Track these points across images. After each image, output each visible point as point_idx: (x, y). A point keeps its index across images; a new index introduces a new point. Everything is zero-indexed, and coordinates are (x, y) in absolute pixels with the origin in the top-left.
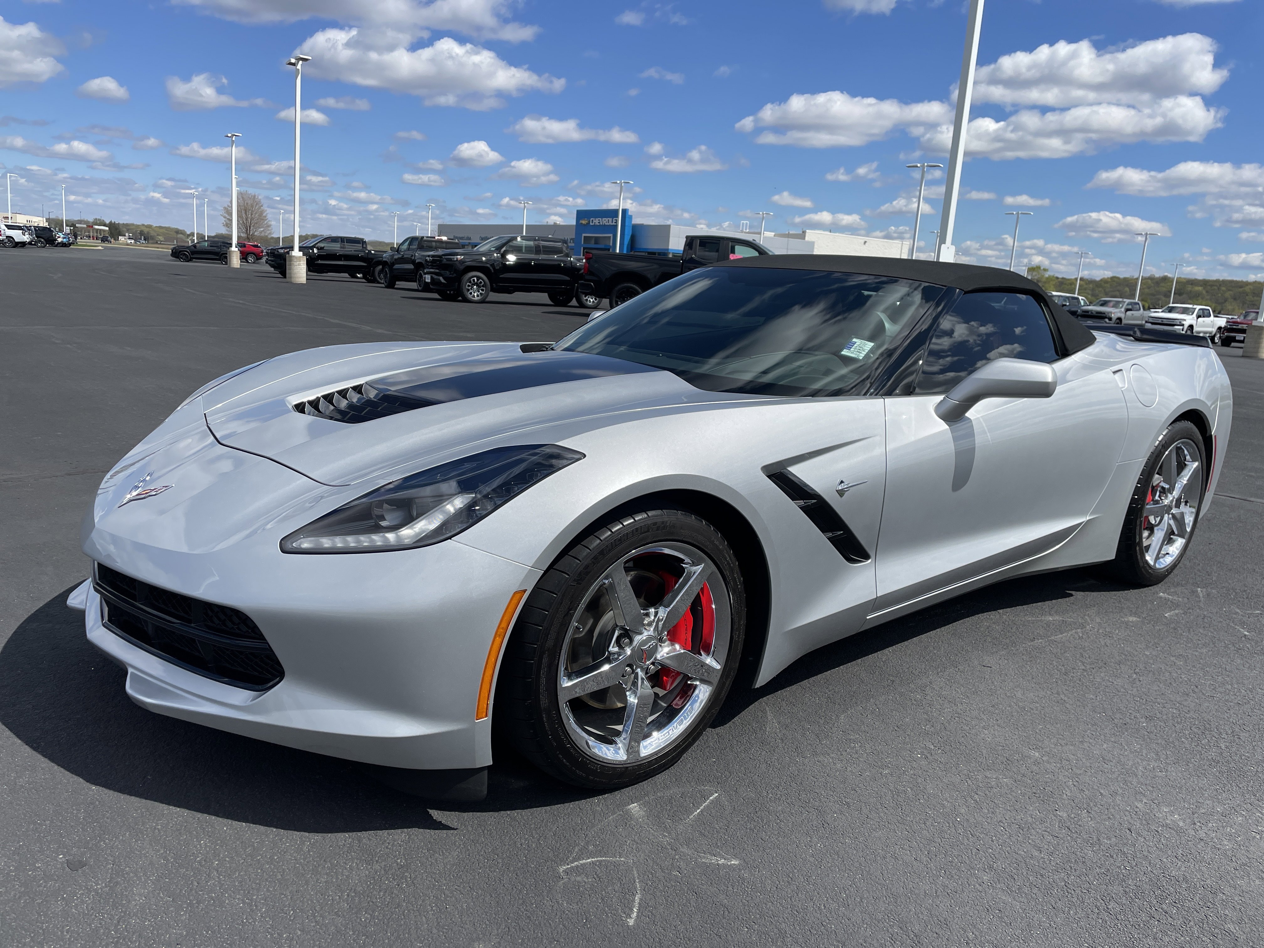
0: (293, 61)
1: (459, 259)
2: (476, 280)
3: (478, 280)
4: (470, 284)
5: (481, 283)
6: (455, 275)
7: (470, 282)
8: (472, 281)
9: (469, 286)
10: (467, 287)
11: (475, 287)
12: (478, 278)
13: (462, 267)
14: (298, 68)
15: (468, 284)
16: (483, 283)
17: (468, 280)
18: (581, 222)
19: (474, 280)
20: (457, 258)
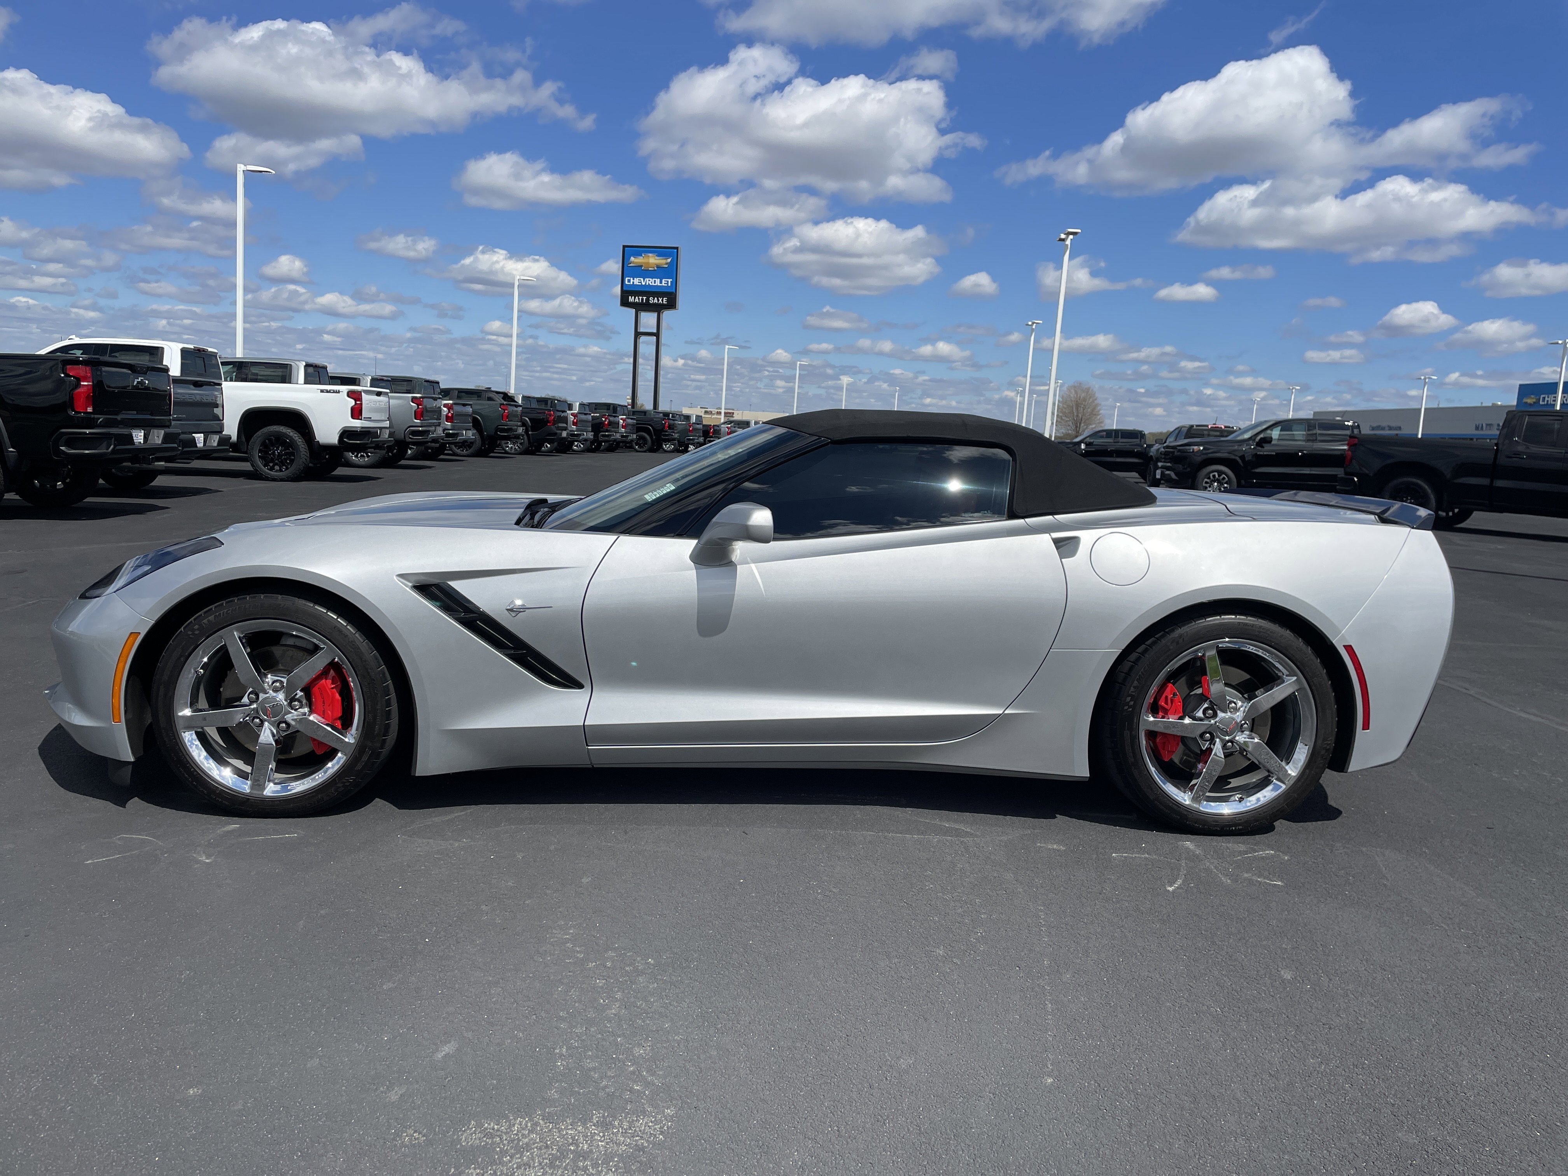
0: (1063, 236)
1: (1195, 451)
2: (1217, 476)
3: (1219, 476)
4: (1208, 481)
5: (1224, 478)
6: (1189, 469)
7: (1209, 478)
8: (1212, 477)
9: (1206, 483)
10: (1204, 485)
11: (1216, 484)
12: (1220, 473)
13: (1199, 459)
14: (1067, 243)
15: (1206, 480)
16: (1227, 479)
17: (1206, 475)
18: (1525, 400)
19: (1214, 476)
20: (1193, 449)
